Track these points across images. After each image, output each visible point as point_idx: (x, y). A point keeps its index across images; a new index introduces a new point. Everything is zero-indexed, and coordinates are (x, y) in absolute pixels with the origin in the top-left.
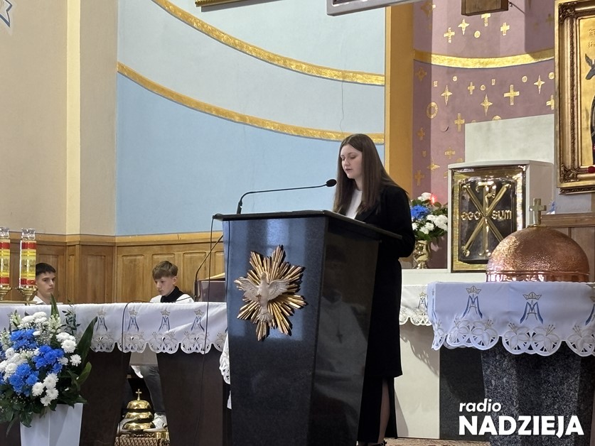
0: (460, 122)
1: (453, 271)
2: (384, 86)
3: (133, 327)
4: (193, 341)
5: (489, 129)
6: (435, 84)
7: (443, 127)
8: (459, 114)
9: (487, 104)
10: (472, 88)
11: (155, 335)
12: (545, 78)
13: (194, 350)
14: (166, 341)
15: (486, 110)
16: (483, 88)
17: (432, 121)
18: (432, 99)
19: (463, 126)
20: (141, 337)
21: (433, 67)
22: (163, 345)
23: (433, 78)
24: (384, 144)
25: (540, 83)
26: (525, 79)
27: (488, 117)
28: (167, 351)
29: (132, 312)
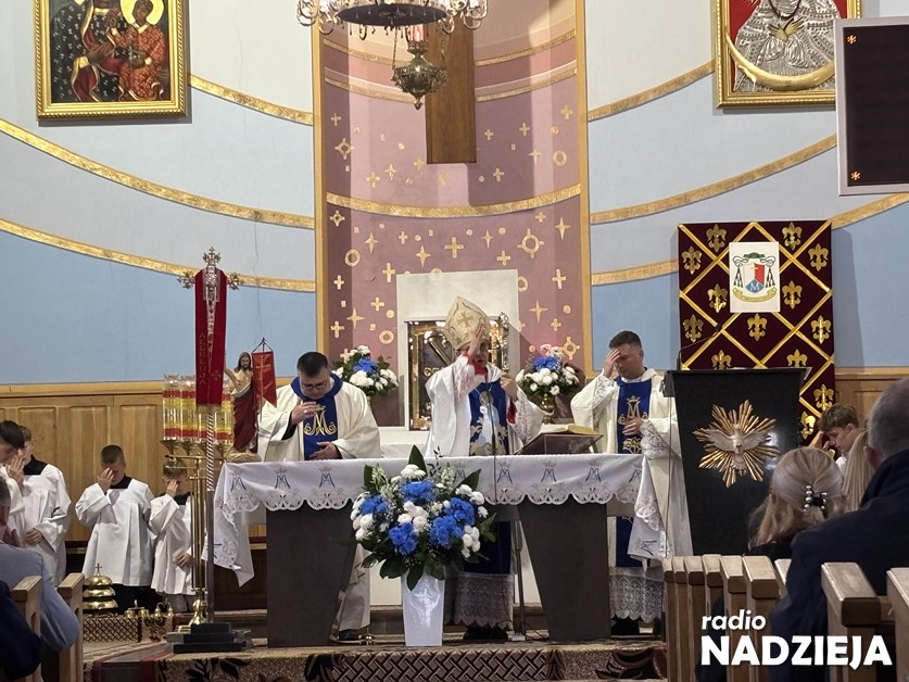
0: (389, 272)
1: (411, 429)
2: (315, 229)
3: (505, 479)
4: (589, 491)
5: (427, 281)
6: (356, 230)
7: (368, 276)
8: (388, 264)
9: (422, 255)
10: (403, 237)
11: (535, 486)
12: (494, 233)
13: (589, 500)
14: (552, 492)
15: (423, 262)
16: (418, 238)
17: (353, 270)
18: (353, 245)
19: (393, 277)
20: (517, 489)
21: (352, 213)
22: (548, 496)
23: (353, 224)
24: (315, 292)
25: (488, 238)
26: (469, 232)
27: (427, 270)
28: (552, 501)
29: (503, 464)
